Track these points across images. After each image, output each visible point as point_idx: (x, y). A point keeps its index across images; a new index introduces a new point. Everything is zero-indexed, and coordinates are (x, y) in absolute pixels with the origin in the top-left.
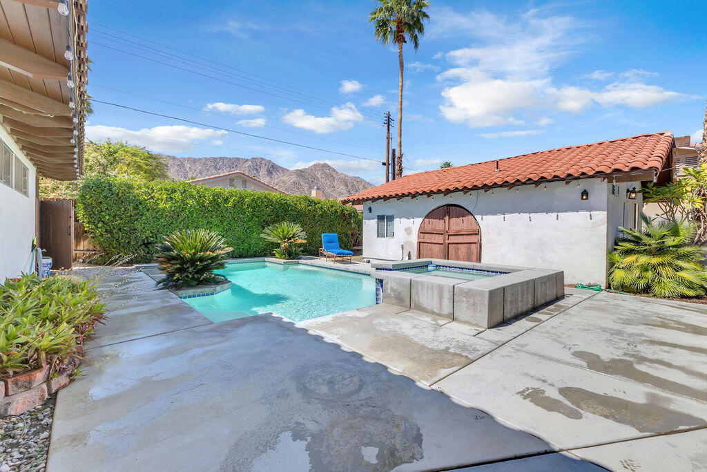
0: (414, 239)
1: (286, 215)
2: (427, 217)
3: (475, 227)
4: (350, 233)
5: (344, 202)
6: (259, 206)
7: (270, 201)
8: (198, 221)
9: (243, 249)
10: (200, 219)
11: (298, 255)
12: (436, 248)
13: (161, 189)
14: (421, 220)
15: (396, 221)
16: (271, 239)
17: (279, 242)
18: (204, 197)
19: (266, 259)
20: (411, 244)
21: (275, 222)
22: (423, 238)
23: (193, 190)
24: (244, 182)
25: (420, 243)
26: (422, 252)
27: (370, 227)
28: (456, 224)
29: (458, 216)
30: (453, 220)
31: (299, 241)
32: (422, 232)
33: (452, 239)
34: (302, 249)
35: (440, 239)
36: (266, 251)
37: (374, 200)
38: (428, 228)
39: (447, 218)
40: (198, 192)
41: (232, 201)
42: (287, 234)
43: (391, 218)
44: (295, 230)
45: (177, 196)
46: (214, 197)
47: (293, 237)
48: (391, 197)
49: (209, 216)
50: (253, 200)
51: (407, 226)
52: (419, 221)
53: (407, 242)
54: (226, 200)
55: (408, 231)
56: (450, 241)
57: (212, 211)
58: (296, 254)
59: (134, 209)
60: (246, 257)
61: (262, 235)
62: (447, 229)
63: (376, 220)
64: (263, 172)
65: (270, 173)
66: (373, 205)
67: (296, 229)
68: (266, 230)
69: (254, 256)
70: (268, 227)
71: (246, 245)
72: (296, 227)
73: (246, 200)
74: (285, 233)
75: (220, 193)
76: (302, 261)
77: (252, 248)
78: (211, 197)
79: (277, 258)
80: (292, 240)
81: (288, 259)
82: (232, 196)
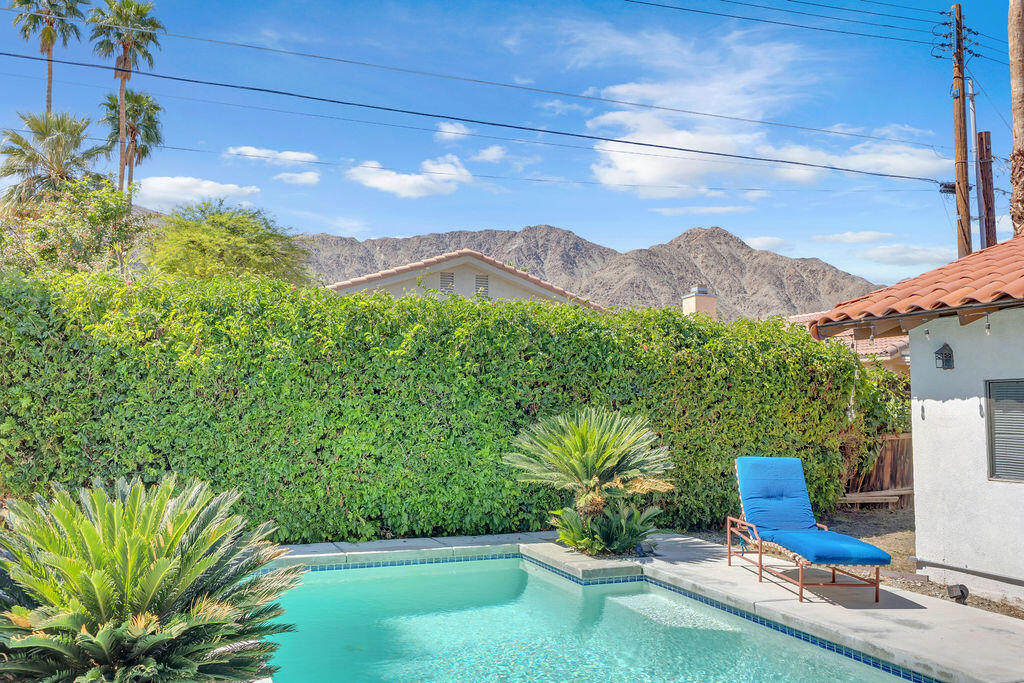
5: (826, 328)
6: (500, 351)
7: (536, 331)
8: (298, 409)
9: (447, 506)
16: (537, 474)
17: (569, 485)
19: (523, 547)
21: (554, 408)
23: (287, 305)
31: (642, 487)
34: (655, 510)
37: (969, 312)
40: (304, 312)
41: (409, 336)
42: (599, 455)
44: (627, 441)
46: (350, 327)
47: (620, 468)
49: (334, 391)
50: (482, 332)
54: (392, 334)
57: (342, 375)
58: (633, 533)
60: (460, 532)
61: (508, 456)
63: (980, 400)
66: (961, 337)
67: (632, 435)
68: (523, 441)
69: (485, 529)
70: (531, 427)
71: (457, 489)
72: (632, 428)
73: (457, 333)
74: (591, 452)
75: (373, 310)
76: (655, 572)
77: (476, 502)
78: (341, 327)
79: (561, 544)
80: (616, 482)
81: (602, 554)
82: (413, 319)
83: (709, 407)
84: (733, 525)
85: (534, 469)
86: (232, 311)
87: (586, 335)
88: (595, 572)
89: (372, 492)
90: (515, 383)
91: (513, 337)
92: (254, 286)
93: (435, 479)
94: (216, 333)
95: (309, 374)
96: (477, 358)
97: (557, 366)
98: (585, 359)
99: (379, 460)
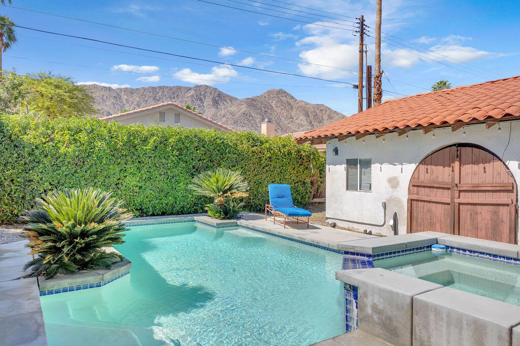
0: (403, 194)
1: (222, 159)
2: (424, 162)
3: (506, 180)
4: (308, 180)
5: (300, 141)
6: (187, 147)
7: (200, 140)
8: (109, 169)
9: (167, 204)
10: (111, 167)
11: (238, 212)
12: (439, 210)
13: (63, 128)
14: (413, 167)
15: (375, 167)
16: (200, 192)
17: (212, 195)
18: (117, 137)
19: (196, 218)
20: (397, 201)
21: (207, 168)
22: (418, 194)
23: (103, 129)
24: (177, 116)
25: (411, 201)
26: (415, 214)
27: (336, 175)
28: (472, 173)
29: (476, 162)
30: (468, 169)
31: (238, 195)
32: (415, 185)
33: (466, 198)
34: (242, 204)
35: (445, 196)
36: (197, 207)
37: (341, 137)
38: (424, 178)
39: (457, 164)
40: (110, 132)
41: (151, 141)
42: (223, 185)
43: (367, 164)
44: (233, 179)
45: (83, 137)
46: (129, 138)
47: (230, 189)
48: (367, 133)
49: (123, 162)
50: (180, 140)
51: (391, 176)
52: (410, 168)
53: (391, 199)
54: (145, 141)
55: (394, 182)
56: (462, 200)
57: (126, 156)
58: (234, 211)
59: (29, 154)
60: (172, 214)
61: (190, 186)
62: (457, 181)
63: (344, 166)
64: (208, 101)
65: (216, 103)
66: (341, 145)
67: (235, 178)
68: (195, 180)
69: (181, 212)
70: (198, 175)
71: (170, 198)
72: (235, 175)
73: (170, 141)
74: (220, 184)
75: (137, 131)
76: (241, 223)
77: (178, 203)
78: (125, 138)
79: (209, 216)
80: (229, 194)
81: (224, 218)
82: (153, 135)
83: (264, 168)
84: (268, 207)
85: (199, 190)
86: (81, 131)
87: (219, 141)
88: (220, 224)
89: (138, 200)
90: (192, 159)
91: (192, 142)
92: (89, 121)
93: (162, 195)
94: (75, 139)
95: (113, 156)
96: (178, 150)
97: (208, 153)
98: (219, 151)
99: (141, 187)
